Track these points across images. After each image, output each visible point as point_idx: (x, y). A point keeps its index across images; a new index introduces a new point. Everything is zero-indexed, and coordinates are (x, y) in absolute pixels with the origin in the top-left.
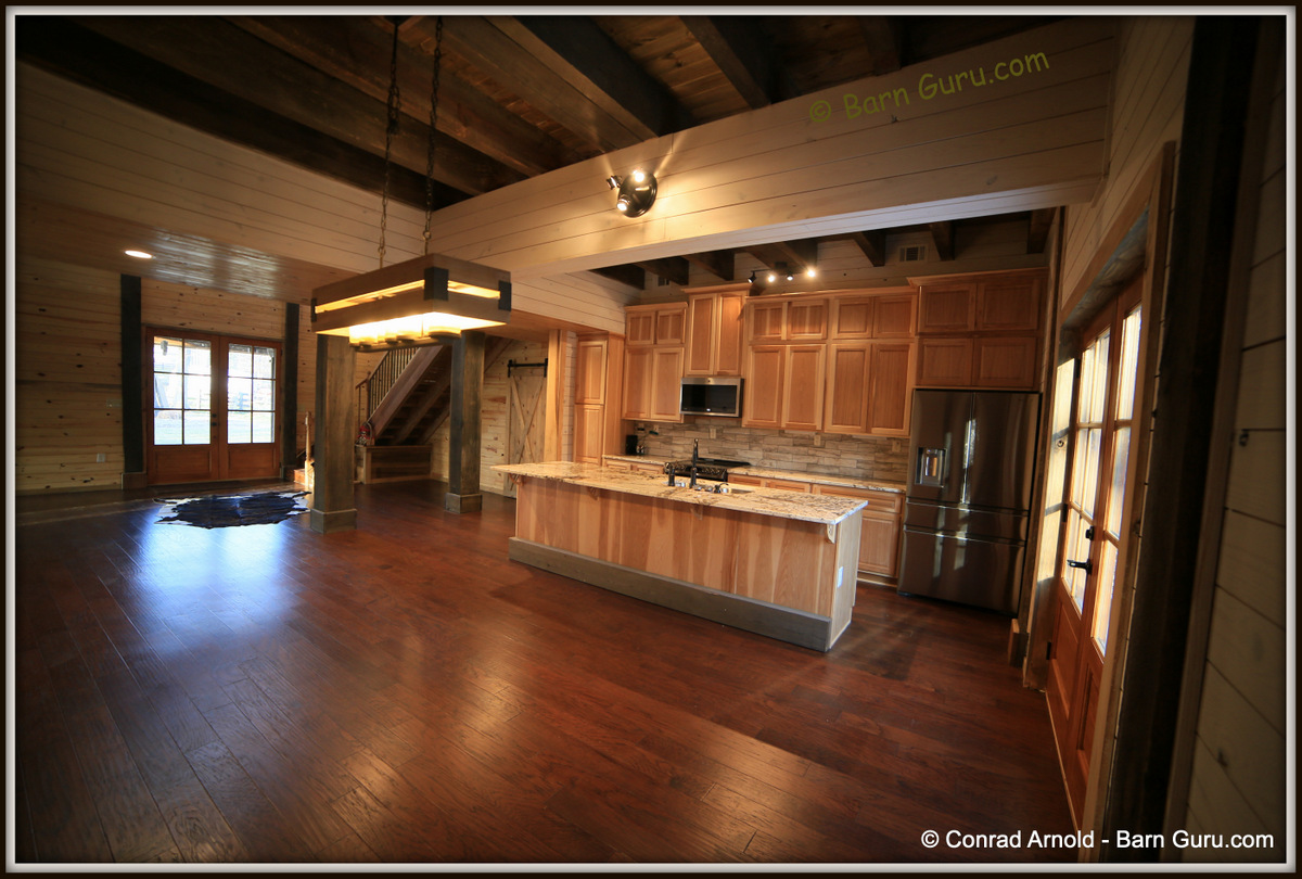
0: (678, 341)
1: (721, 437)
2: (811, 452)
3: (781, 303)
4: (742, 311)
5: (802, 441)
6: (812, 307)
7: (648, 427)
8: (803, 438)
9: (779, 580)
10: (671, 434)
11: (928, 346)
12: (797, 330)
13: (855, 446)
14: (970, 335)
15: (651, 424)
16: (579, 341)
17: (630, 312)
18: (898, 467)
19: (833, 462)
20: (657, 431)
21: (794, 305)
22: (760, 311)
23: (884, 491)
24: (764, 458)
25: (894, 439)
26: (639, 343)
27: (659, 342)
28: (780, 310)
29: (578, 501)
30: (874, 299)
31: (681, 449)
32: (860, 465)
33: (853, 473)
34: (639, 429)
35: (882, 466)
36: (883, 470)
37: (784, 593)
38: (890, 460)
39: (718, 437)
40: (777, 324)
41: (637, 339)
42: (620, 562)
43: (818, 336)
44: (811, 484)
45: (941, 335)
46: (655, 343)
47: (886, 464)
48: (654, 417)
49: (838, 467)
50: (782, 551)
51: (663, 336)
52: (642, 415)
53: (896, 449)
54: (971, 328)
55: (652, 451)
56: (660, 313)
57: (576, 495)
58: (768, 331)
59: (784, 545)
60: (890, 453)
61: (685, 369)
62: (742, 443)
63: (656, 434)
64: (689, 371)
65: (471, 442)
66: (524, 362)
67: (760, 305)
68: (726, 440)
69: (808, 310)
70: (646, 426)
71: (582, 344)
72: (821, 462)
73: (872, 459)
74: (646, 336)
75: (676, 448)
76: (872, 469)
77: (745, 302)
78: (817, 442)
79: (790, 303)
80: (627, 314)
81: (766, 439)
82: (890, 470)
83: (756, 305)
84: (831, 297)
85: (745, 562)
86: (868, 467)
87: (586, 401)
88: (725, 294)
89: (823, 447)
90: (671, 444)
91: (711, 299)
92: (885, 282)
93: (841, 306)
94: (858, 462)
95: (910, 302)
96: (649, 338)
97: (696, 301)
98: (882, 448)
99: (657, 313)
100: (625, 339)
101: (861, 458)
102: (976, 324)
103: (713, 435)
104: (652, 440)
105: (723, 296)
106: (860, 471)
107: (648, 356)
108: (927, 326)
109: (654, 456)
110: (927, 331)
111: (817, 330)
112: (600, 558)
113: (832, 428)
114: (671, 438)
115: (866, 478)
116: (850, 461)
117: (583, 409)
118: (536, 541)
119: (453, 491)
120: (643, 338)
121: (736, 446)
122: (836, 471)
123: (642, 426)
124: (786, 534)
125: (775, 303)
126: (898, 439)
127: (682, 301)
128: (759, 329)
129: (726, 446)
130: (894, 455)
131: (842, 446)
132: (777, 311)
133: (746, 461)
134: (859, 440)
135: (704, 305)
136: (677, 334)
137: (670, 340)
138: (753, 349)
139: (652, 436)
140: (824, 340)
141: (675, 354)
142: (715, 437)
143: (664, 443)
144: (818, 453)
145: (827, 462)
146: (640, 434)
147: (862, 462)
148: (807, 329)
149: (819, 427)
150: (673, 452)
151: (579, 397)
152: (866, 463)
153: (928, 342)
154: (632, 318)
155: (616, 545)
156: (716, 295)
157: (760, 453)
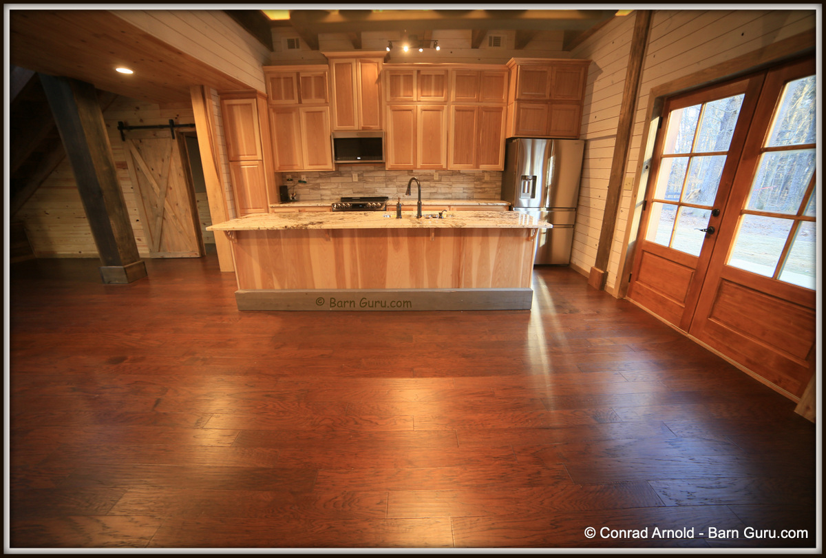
0: (322, 101)
1: (362, 178)
2: (432, 185)
3: (411, 71)
4: (379, 76)
5: (426, 178)
6: (436, 76)
7: (296, 177)
8: (426, 175)
9: (495, 271)
10: (318, 181)
11: (523, 108)
12: (425, 94)
13: (461, 178)
14: (546, 102)
15: (298, 174)
16: (222, 99)
17: (269, 72)
18: (488, 190)
19: (447, 190)
20: (305, 180)
21: (422, 73)
22: (394, 77)
23: (497, 205)
24: (398, 192)
25: (486, 172)
26: (284, 102)
27: (304, 101)
28: (411, 76)
29: (308, 244)
30: (481, 72)
31: (328, 192)
32: (465, 190)
33: (461, 197)
34: (288, 180)
35: (479, 190)
36: (479, 192)
37: (499, 279)
38: (483, 186)
39: (359, 180)
40: (409, 87)
41: (280, 98)
42: (360, 287)
43: (442, 99)
44: (449, 206)
45: (530, 101)
46: (300, 102)
47: (481, 188)
48: (307, 167)
49: (451, 194)
50: (497, 252)
51: (307, 96)
52: (295, 167)
53: (487, 178)
54: (548, 97)
55: (301, 198)
56: (302, 75)
57: (304, 240)
58: (402, 94)
59: (499, 248)
60: (483, 181)
61: (333, 125)
62: (379, 183)
63: (305, 182)
64: (337, 127)
65: (117, 210)
66: (140, 124)
67: (395, 71)
68: (366, 182)
69: (433, 78)
70: (293, 177)
71: (226, 102)
72: (439, 191)
73: (472, 186)
74: (289, 95)
75: (324, 192)
76: (473, 193)
77: (381, 68)
78: (436, 178)
79: (419, 72)
80: (265, 74)
81: (399, 178)
82: (483, 192)
83: (391, 71)
84: (450, 69)
85: (470, 265)
86: (470, 191)
87: (242, 157)
88: (364, 60)
89: (440, 180)
90: (320, 189)
91: (351, 63)
92: (479, 60)
93: (457, 76)
94: (464, 189)
95: (503, 77)
96: (293, 98)
97: (336, 65)
98: (478, 179)
99: (298, 74)
100: (267, 99)
101: (465, 186)
102: (550, 95)
103: (355, 179)
104: (301, 188)
105: (362, 62)
106: (466, 195)
107: (294, 115)
108: (522, 95)
109: (304, 201)
110: (523, 98)
111: (440, 94)
112: (338, 289)
113: (453, 167)
114: (318, 184)
115: (469, 199)
116: (459, 188)
117: (239, 167)
118: (264, 288)
119: (109, 263)
120: (287, 97)
121: (375, 185)
122: (450, 196)
123: (289, 177)
124: (499, 240)
125: (409, 71)
126: (489, 172)
127: (323, 63)
128: (394, 92)
129: (367, 186)
130: (486, 183)
131: (453, 179)
132: (408, 78)
133: (384, 196)
134: (464, 174)
135: (344, 68)
136: (321, 93)
137: (314, 100)
138: (391, 107)
139: (300, 185)
140: (445, 102)
141: (321, 112)
142: (357, 180)
143: (313, 189)
144: (437, 185)
145: (443, 190)
146: (289, 184)
147: (466, 188)
148: (433, 93)
149: (444, 167)
150: (321, 195)
151: (232, 154)
152: (469, 189)
153: (523, 105)
154: (273, 78)
155: (354, 275)
156: (354, 60)
157: (395, 189)
